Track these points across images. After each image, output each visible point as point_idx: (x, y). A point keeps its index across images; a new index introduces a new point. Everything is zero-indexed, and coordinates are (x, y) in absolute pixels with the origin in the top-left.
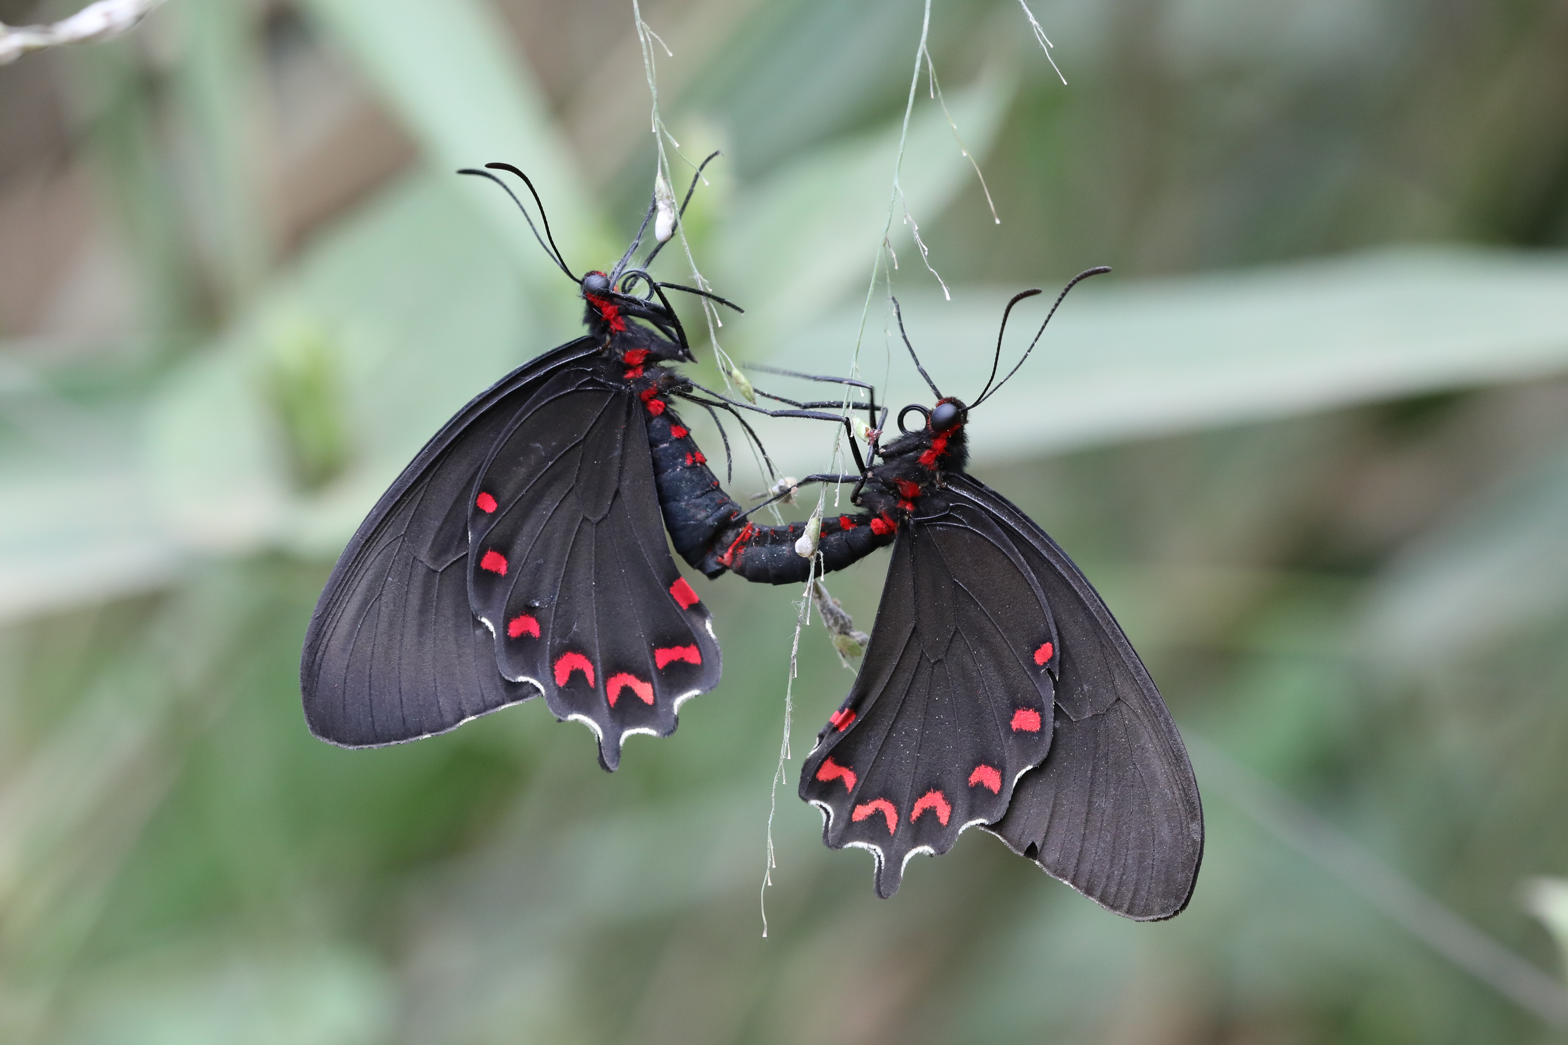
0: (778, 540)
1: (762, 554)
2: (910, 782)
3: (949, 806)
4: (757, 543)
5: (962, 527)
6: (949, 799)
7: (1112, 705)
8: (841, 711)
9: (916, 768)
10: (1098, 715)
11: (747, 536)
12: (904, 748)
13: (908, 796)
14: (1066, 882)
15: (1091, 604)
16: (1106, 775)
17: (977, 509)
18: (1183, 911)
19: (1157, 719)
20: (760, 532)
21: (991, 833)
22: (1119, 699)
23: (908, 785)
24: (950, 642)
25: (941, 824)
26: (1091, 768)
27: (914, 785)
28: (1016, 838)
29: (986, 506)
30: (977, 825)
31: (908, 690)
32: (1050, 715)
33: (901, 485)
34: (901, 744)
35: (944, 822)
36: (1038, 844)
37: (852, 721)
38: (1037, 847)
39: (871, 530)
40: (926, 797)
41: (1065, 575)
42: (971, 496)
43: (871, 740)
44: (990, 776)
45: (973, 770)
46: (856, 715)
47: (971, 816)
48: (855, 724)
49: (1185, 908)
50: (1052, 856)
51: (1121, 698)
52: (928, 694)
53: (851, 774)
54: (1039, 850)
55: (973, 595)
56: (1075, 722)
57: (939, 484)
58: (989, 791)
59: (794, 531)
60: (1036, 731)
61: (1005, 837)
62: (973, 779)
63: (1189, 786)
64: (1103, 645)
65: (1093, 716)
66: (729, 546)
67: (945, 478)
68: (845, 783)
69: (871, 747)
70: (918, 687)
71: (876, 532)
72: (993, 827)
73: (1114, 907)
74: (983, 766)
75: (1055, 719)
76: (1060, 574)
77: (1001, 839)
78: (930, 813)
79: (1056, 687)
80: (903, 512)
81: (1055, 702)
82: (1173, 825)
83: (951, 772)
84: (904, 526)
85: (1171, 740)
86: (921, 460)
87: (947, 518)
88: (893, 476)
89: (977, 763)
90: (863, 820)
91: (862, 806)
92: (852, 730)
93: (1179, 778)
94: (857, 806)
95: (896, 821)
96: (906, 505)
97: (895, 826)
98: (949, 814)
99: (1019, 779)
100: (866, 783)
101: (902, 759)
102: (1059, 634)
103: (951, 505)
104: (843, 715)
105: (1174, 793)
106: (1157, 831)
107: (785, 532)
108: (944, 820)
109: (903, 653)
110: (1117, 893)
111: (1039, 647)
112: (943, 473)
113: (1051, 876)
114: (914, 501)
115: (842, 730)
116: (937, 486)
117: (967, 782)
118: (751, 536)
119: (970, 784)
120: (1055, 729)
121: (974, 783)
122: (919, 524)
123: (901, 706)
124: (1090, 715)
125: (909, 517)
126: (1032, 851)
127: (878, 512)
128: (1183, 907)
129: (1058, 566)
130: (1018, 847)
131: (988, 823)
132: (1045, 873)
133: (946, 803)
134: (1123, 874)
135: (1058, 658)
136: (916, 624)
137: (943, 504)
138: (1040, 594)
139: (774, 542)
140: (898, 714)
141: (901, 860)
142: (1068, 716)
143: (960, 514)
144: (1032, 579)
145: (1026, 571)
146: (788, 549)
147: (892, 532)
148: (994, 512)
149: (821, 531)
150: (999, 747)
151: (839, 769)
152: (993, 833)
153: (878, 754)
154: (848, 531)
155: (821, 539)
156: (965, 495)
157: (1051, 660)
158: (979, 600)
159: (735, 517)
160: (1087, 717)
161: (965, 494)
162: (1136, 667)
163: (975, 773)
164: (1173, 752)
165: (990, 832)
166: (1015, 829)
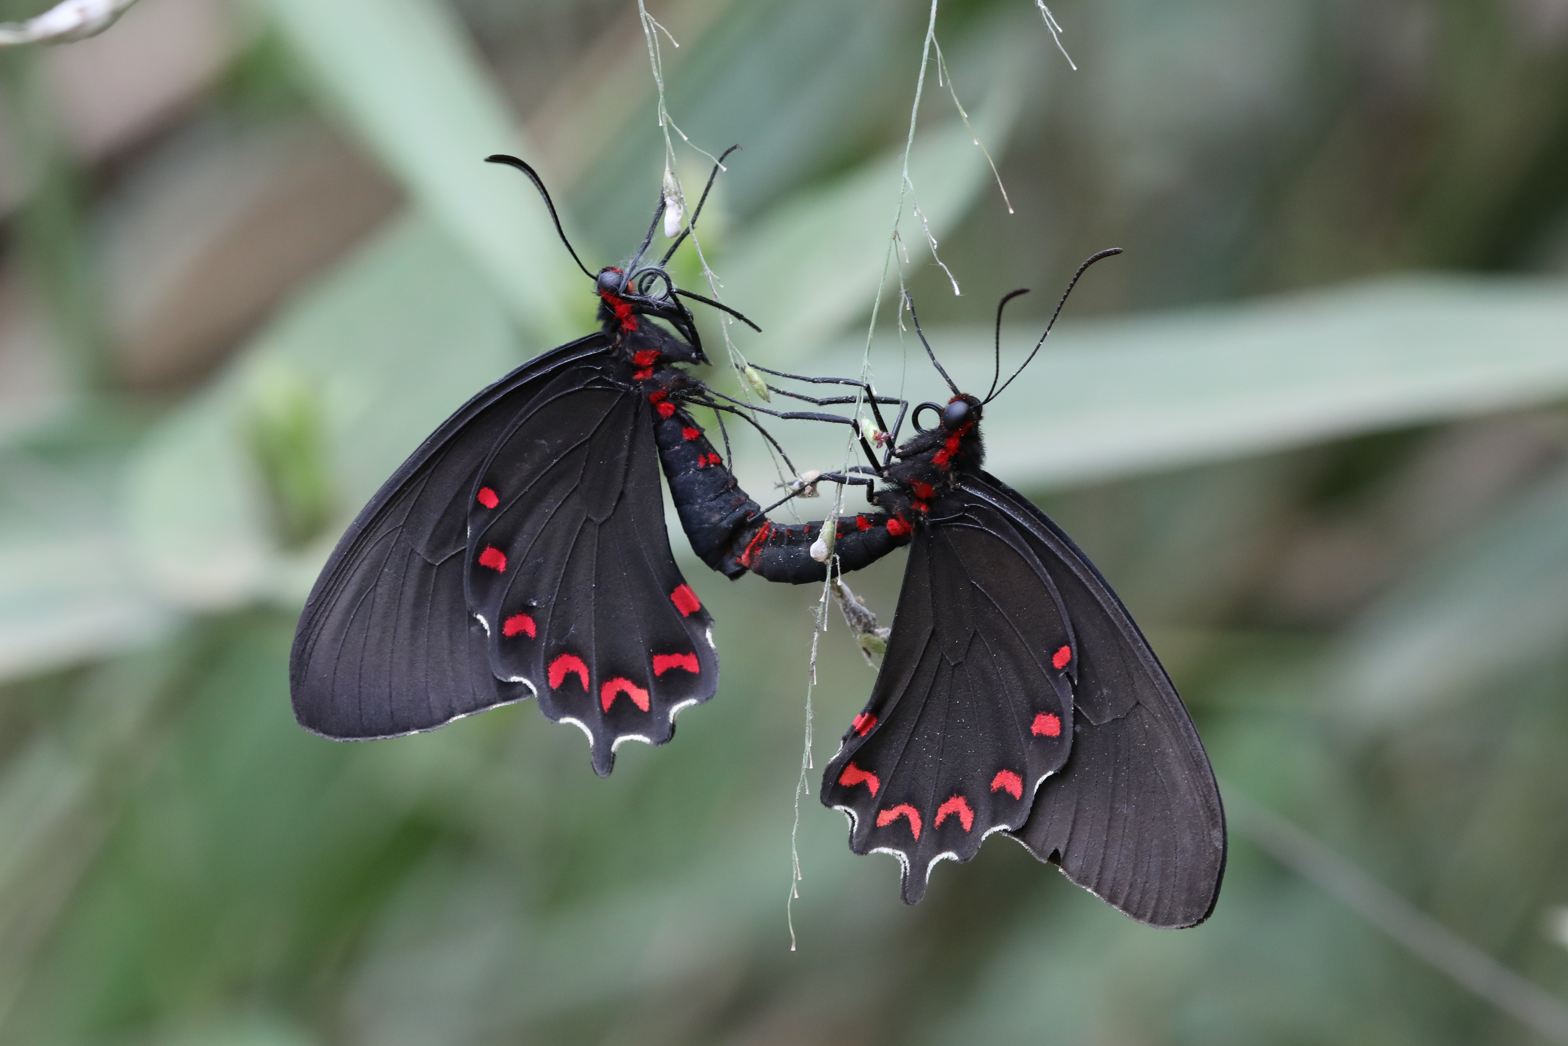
0: (794, 541)
1: (779, 554)
2: (933, 787)
3: (972, 812)
4: (774, 543)
5: (977, 528)
6: (972, 805)
7: (1132, 709)
8: (863, 715)
9: (938, 772)
10: (1118, 719)
11: (763, 537)
12: (927, 752)
13: (931, 801)
14: (1089, 890)
15: (1108, 607)
16: (1128, 781)
17: (992, 509)
18: (1209, 919)
19: (1176, 724)
20: (776, 533)
21: (1014, 840)
22: (1138, 703)
23: (931, 790)
24: (970, 645)
25: (964, 830)
26: (1111, 774)
27: (937, 790)
28: (1039, 845)
29: (1000, 507)
30: (1000, 831)
31: (929, 693)
32: (1069, 720)
33: (915, 486)
34: (924, 748)
35: (967, 828)
36: (1061, 851)
37: (873, 725)
38: (1059, 854)
39: (887, 531)
40: (949, 802)
41: (1082, 577)
42: (986, 497)
43: (894, 744)
44: (1012, 781)
45: (995, 775)
46: (877, 719)
47: (994, 823)
48: (877, 729)
49: (1209, 916)
50: (1075, 862)
51: (1140, 702)
52: (949, 698)
53: (875, 778)
54: (1061, 856)
55: (992, 597)
56: (1095, 726)
57: (953, 484)
58: (1011, 797)
59: (809, 531)
60: (1056, 736)
61: (1028, 844)
62: (995, 784)
63: (1210, 791)
64: (1122, 648)
65: (1113, 720)
66: (746, 547)
67: (959, 479)
68: (869, 787)
69: (893, 751)
70: (939, 690)
71: (892, 533)
72: (1016, 833)
73: (1138, 915)
74: (1005, 771)
75: (1075, 723)
76: (1076, 576)
77: (1024, 845)
78: (953, 818)
79: (1075, 690)
80: (918, 514)
81: (1075, 707)
82: (1195, 832)
83: (973, 777)
84: (920, 526)
85: (1191, 745)
86: (934, 460)
87: (962, 519)
88: (907, 476)
89: (999, 768)
90: (888, 825)
91: (887, 811)
92: (873, 735)
93: (1200, 784)
94: (882, 811)
95: (920, 826)
96: (920, 506)
97: (919, 832)
98: (972, 820)
99: (1040, 785)
100: (890, 787)
101: (924, 763)
102: (1077, 637)
103: (966, 505)
104: (864, 719)
105: (1195, 800)
106: (1180, 838)
107: (801, 532)
108: (967, 826)
109: (923, 656)
110: (1140, 902)
111: (1057, 651)
112: (957, 474)
113: (1075, 883)
114: (929, 502)
115: (863, 734)
116: (952, 487)
117: (990, 787)
118: (768, 536)
119: (992, 790)
120: (1075, 733)
121: (997, 788)
122: (934, 525)
123: (923, 709)
124: (1110, 720)
125: (925, 518)
126: (1055, 857)
127: (894, 513)
128: (1208, 915)
129: (1074, 569)
130: (1041, 853)
131: (1010, 830)
132: (1068, 880)
133: (969, 809)
134: (1145, 882)
135: (1076, 662)
136: (934, 627)
137: (957, 505)
138: (1056, 595)
139: (790, 542)
140: (919, 717)
141: (927, 866)
142: (1089, 720)
143: (975, 515)
144: (1048, 581)
145: (1042, 573)
146: (804, 550)
147: (909, 534)
148: (1008, 513)
149: (837, 531)
150: (1020, 752)
151: (863, 773)
152: (1016, 839)
153: (901, 759)
154: (864, 531)
155: (837, 539)
156: (979, 496)
157: (1069, 664)
158: (997, 602)
159: (752, 517)
160: (1106, 721)
161: (979, 494)
162: (1154, 671)
163: (997, 778)
164: (1193, 758)
165: (1013, 838)
166: (1040, 834)
